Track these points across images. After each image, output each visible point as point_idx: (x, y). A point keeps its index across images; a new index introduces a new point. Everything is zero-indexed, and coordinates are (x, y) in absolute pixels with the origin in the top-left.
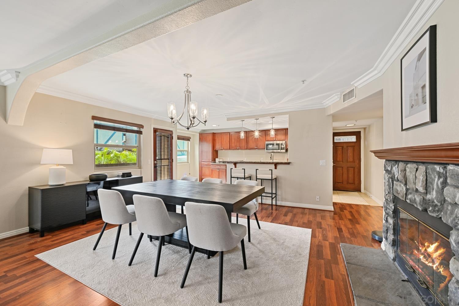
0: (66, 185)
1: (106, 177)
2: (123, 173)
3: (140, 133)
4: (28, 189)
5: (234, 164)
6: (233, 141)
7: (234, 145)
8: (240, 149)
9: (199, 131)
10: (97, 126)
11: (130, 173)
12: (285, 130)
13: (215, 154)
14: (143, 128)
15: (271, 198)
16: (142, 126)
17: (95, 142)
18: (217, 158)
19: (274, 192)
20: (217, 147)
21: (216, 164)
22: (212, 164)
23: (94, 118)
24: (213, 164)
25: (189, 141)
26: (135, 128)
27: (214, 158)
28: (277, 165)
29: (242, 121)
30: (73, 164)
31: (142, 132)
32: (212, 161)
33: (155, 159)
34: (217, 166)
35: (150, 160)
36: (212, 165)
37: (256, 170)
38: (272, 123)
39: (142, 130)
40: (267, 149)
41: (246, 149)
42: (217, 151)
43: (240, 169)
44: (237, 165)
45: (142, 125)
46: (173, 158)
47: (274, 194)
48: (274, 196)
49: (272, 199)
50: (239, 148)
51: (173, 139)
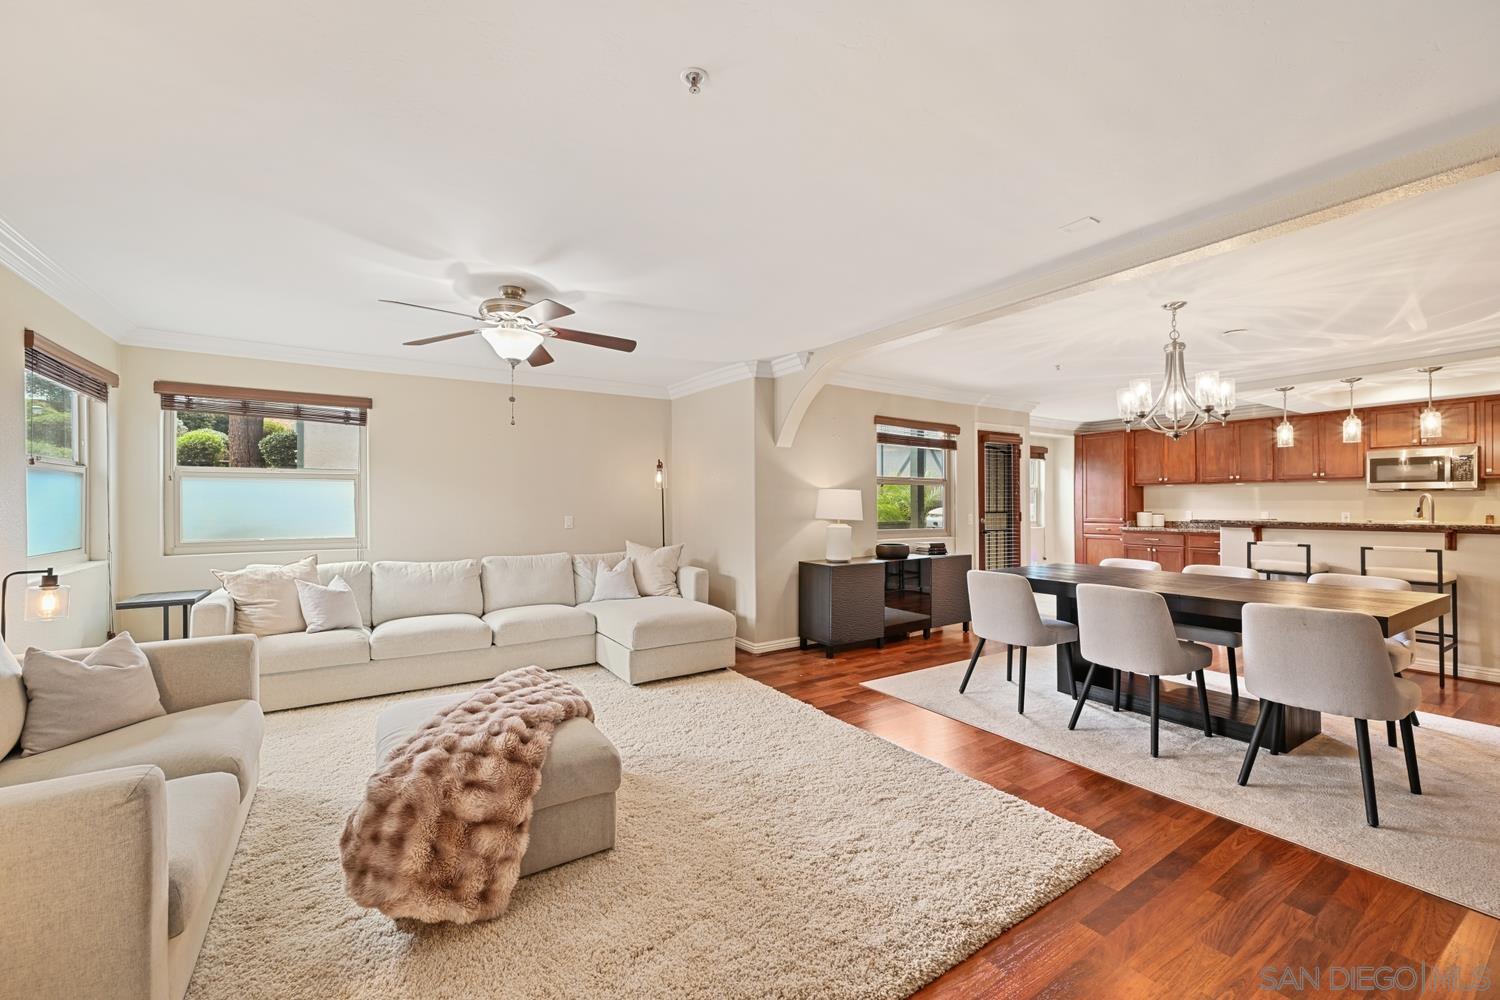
0: (852, 563)
1: (906, 550)
2: (931, 545)
3: (950, 445)
4: (797, 566)
5: (1253, 530)
6: (1211, 452)
7: (1215, 468)
8: (1240, 481)
9: (1075, 428)
10: (883, 438)
11: (943, 545)
12: (1475, 402)
13: (1135, 499)
14: (958, 433)
15: (1438, 646)
16: (955, 430)
17: (879, 474)
18: (1142, 511)
19: (1448, 629)
20: (1143, 473)
21: (1138, 529)
22: (1126, 528)
23: (879, 420)
24: (1132, 529)
25: (1043, 458)
26: (940, 435)
27: (1132, 510)
28: (1458, 535)
29: (1283, 390)
30: (862, 519)
31: (954, 443)
32: (1125, 520)
33: (982, 515)
34: (1145, 535)
35: (971, 515)
36: (1125, 531)
37: (1363, 550)
38: (1431, 381)
39: (955, 438)
40: (1374, 480)
41: (1269, 481)
42: (1142, 488)
43: (1291, 546)
44: (1265, 533)
45: (955, 426)
46: (1022, 511)
47: (1447, 636)
48: (1446, 643)
49: (1442, 651)
50: (1238, 477)
51: (1020, 457)
